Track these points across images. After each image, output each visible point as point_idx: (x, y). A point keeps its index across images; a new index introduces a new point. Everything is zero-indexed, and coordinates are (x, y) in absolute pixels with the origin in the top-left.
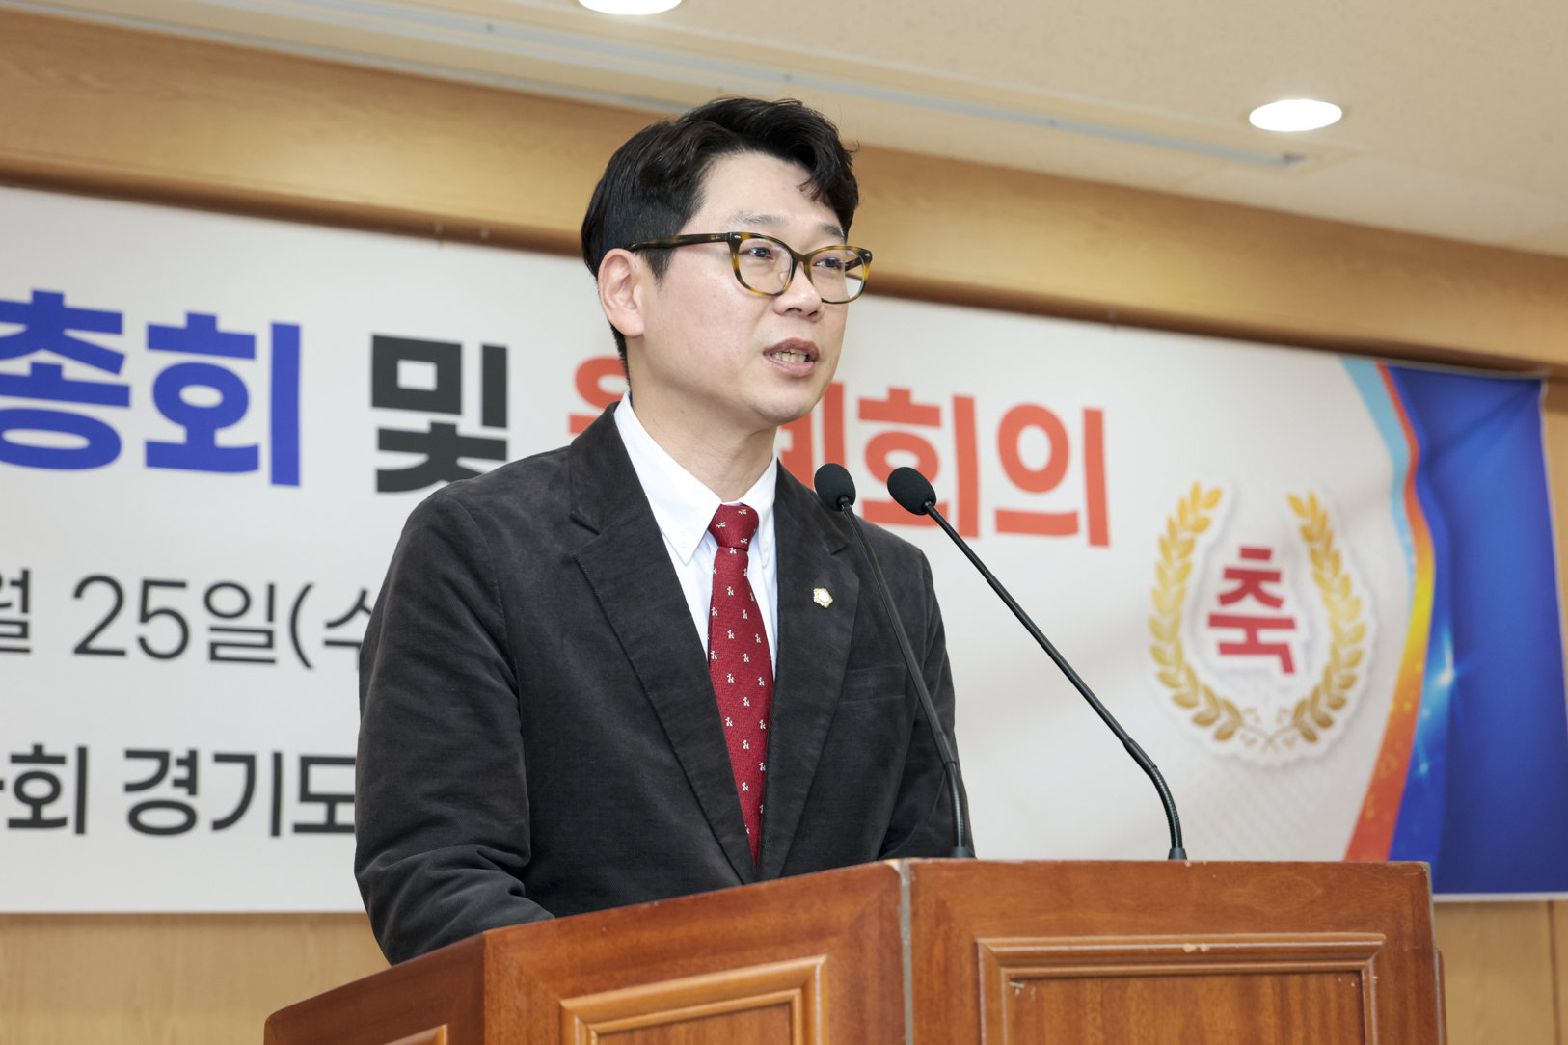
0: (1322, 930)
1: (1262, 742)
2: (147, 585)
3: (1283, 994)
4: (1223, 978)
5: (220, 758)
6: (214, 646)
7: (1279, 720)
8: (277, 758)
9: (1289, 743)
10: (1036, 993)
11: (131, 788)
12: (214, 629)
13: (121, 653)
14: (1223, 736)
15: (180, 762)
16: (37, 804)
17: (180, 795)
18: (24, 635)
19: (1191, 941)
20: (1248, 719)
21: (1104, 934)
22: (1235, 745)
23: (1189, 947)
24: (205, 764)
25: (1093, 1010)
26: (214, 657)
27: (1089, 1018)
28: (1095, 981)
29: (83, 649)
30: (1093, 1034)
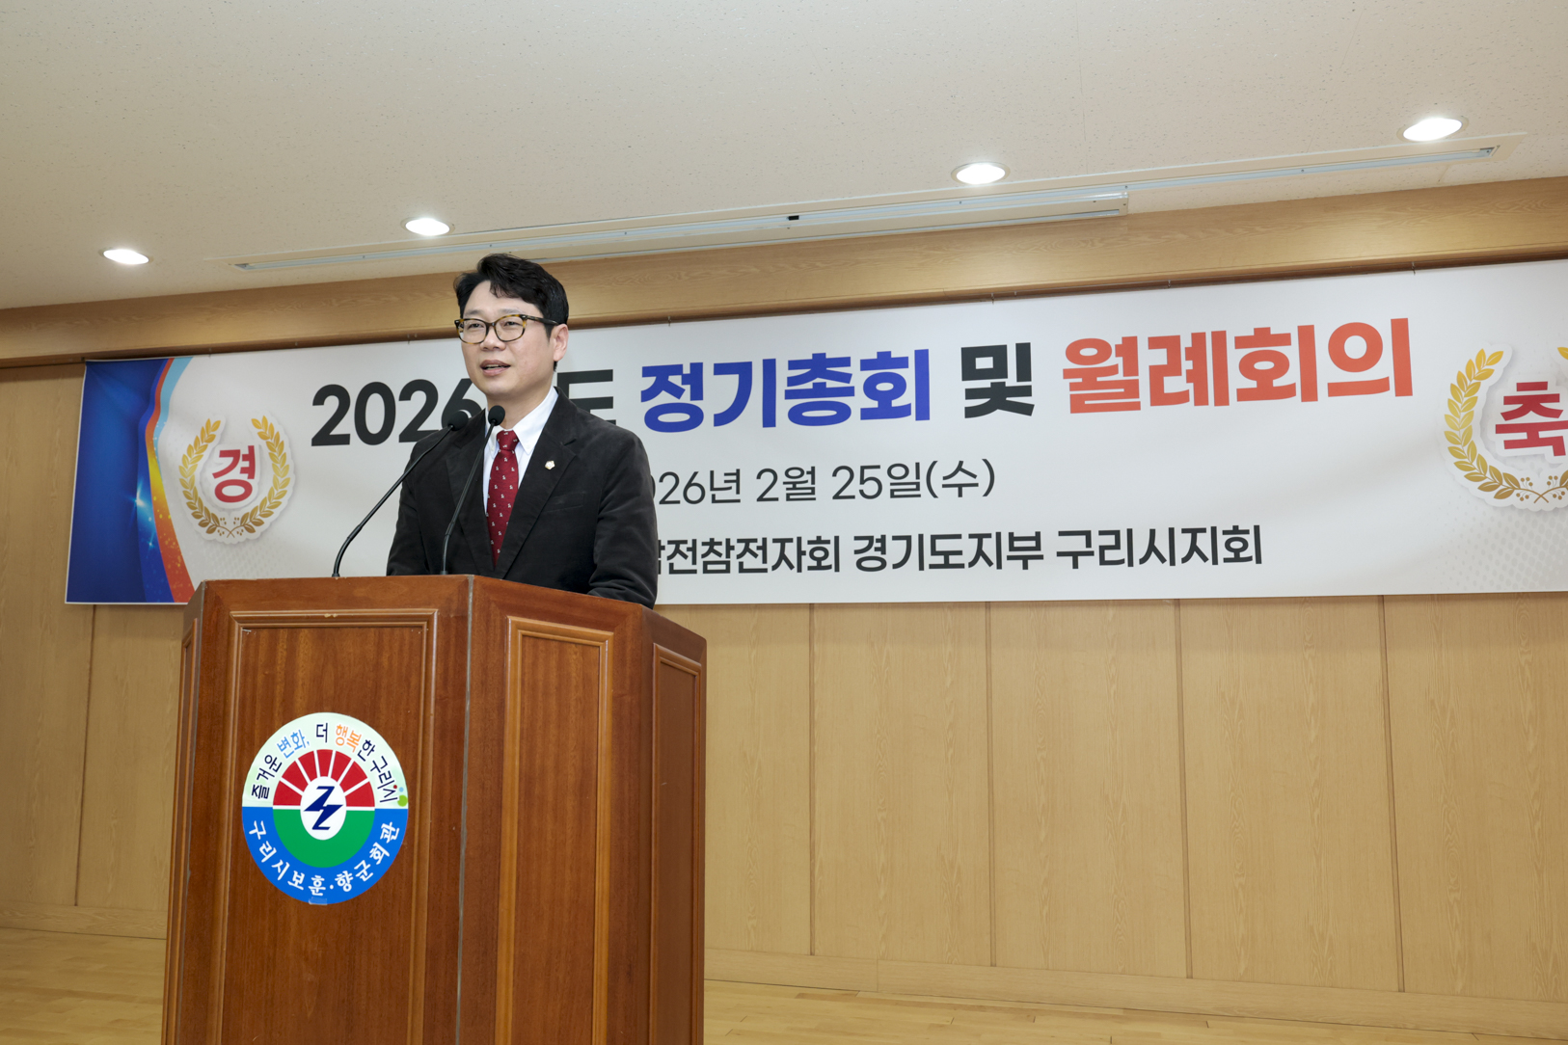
2: (863, 468)
5: (895, 538)
6: (892, 491)
8: (921, 537)
11: (857, 552)
12: (892, 484)
13: (853, 497)
15: (878, 540)
16: (819, 560)
17: (878, 554)
18: (813, 493)
24: (889, 541)
26: (892, 496)
29: (837, 497)
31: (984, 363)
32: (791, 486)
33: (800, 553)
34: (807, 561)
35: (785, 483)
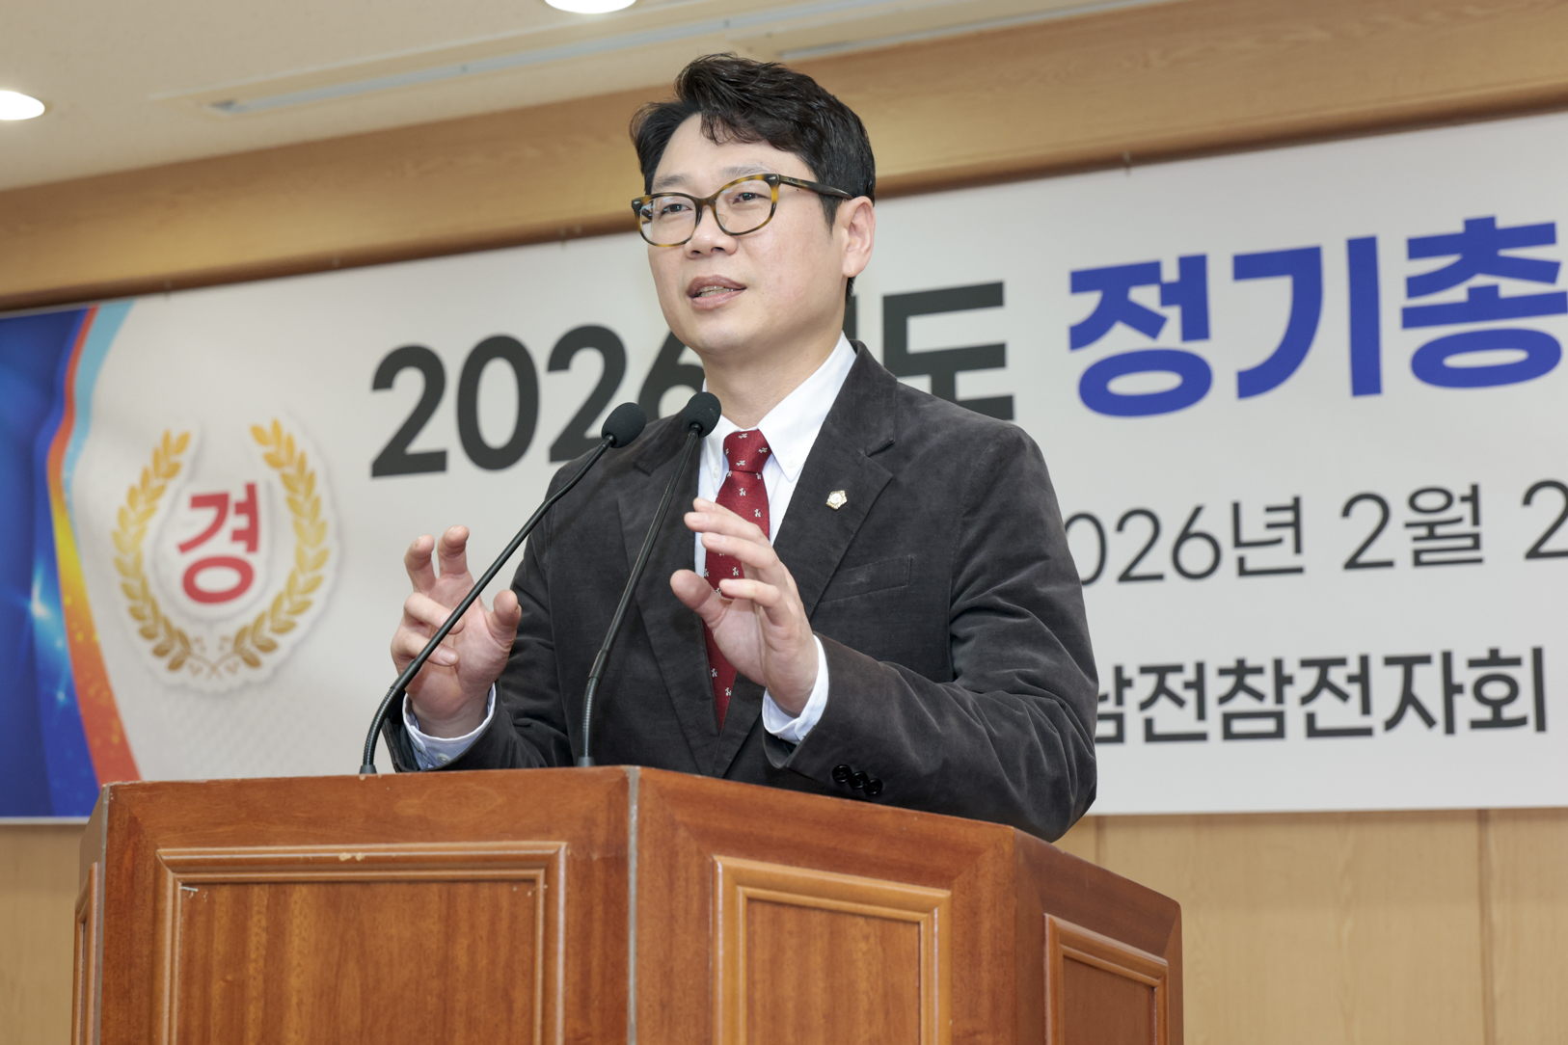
0: (499, 839)
3: (450, 903)
10: (209, 896)
16: (1496, 705)
18: (1476, 546)
19: (348, 851)
23: (344, 856)
25: (259, 912)
28: (263, 886)
29: (1534, 553)
30: (257, 934)
32: (1423, 531)
33: (1451, 690)
35: (1409, 525)
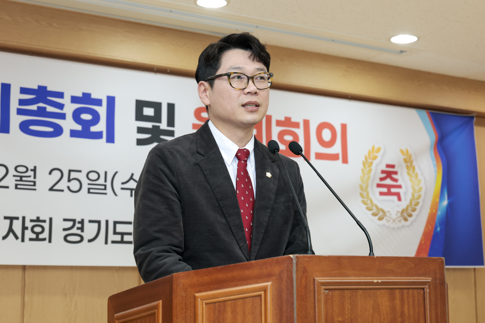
0: (413, 277)
1: (392, 221)
2: (70, 171)
3: (402, 295)
4: (385, 290)
5: (90, 221)
6: (89, 189)
7: (397, 215)
8: (107, 222)
9: (400, 221)
10: (331, 293)
11: (65, 230)
12: (89, 184)
13: (62, 191)
14: (380, 219)
15: (79, 222)
16: (37, 234)
17: (79, 232)
18: (34, 185)
19: (376, 279)
20: (388, 214)
21: (351, 277)
22: (384, 222)
23: (375, 281)
24: (86, 223)
25: (348, 299)
26: (89, 192)
27: (346, 301)
28: (348, 290)
29: (51, 189)
30: (347, 306)
31: (149, 112)
32: (18, 178)
33: (24, 228)
34: (29, 234)
35: (14, 176)
